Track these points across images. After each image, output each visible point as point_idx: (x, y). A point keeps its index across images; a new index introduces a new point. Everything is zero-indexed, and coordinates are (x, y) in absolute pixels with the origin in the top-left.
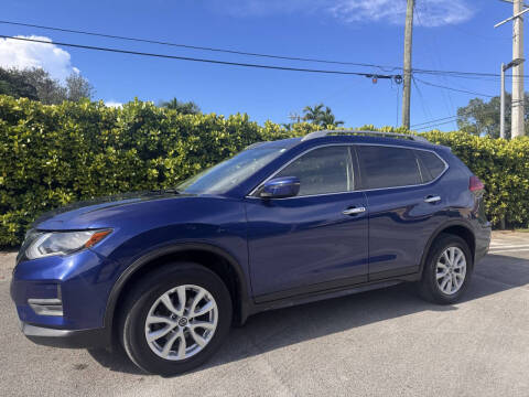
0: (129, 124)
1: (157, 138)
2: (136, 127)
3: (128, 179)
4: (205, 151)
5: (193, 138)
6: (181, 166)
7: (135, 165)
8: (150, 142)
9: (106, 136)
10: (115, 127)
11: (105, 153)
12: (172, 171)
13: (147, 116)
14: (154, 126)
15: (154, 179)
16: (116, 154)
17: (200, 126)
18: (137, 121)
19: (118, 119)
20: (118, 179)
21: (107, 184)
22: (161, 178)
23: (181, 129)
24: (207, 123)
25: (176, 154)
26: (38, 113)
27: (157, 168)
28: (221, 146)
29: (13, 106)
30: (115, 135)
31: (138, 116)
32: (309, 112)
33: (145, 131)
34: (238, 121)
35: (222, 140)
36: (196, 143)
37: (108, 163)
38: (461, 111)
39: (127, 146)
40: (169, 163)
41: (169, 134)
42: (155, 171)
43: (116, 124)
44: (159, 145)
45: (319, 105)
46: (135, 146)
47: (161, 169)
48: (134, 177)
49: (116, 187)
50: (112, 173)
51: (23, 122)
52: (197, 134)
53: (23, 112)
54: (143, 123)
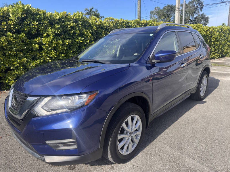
0: (18, 18)
1: (36, 27)
2: (22, 20)
3: (21, 51)
4: (63, 33)
5: (57, 26)
6: (51, 42)
7: (25, 42)
8: (32, 29)
9: (4, 25)
10: (9, 20)
11: (6, 36)
12: (47, 45)
13: (29, 13)
14: (34, 19)
15: (37, 50)
16: (13, 36)
17: (59, 19)
18: (23, 16)
19: (11, 15)
20: (16, 51)
21: (10, 54)
22: (41, 49)
24: (62, 17)
25: (48, 36)
27: (38, 44)
28: (71, 30)
30: (10, 25)
31: (23, 13)
32: (87, 11)
33: (29, 22)
34: (79, 16)
35: (71, 27)
36: (58, 29)
37: (9, 42)
38: (152, 12)
39: (18, 32)
40: (45, 40)
41: (42, 24)
42: (37, 46)
43: (10, 18)
44: (37, 30)
45: (92, 8)
46: (24, 31)
47: (40, 44)
48: (25, 49)
49: (16, 56)
50: (12, 48)
52: (58, 23)
54: (26, 17)
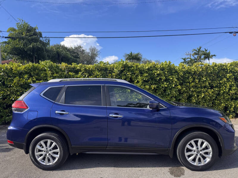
0: (119, 71)
1: (130, 76)
4: (150, 80)
5: (146, 75)
9: (110, 76)
10: (113, 72)
13: (126, 67)
14: (129, 71)
17: (148, 69)
18: (122, 69)
19: (115, 69)
23: (140, 71)
24: (151, 67)
25: (138, 82)
26: (85, 69)
28: (158, 77)
29: (77, 67)
30: (113, 76)
31: (122, 67)
32: (195, 52)
33: (125, 73)
35: (158, 74)
36: (146, 76)
41: (135, 74)
44: (131, 79)
51: (80, 73)
53: (80, 69)
54: (124, 70)
